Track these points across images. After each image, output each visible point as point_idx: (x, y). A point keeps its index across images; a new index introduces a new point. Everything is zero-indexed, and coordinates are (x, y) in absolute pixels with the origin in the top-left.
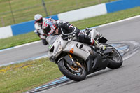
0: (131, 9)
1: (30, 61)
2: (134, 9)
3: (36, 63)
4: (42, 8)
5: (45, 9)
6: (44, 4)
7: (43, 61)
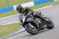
1: (2, 26)
3: (4, 26)
4: (7, 3)
5: (8, 4)
6: (7, 2)
7: (7, 25)
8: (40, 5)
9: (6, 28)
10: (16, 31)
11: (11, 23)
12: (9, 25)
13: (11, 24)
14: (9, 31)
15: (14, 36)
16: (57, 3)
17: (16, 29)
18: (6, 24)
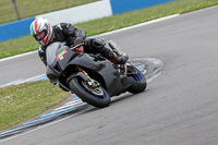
0: (150, 8)
2: (155, 9)
3: (2, 93)
4: (11, 6)
5: (16, 8)
7: (12, 89)
8: (135, 13)
9: (8, 100)
10: (47, 108)
11: (28, 80)
12: (21, 86)
13: (26, 85)
14: (19, 110)
15: (39, 127)
16: (198, 6)
17: (46, 104)
18: (8, 84)
